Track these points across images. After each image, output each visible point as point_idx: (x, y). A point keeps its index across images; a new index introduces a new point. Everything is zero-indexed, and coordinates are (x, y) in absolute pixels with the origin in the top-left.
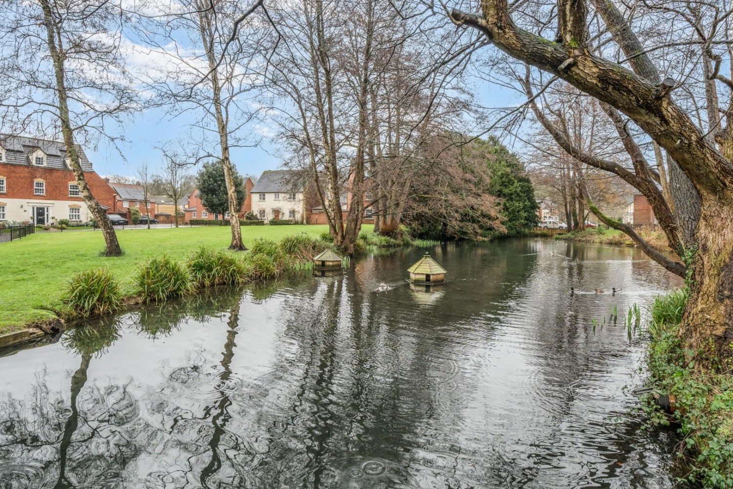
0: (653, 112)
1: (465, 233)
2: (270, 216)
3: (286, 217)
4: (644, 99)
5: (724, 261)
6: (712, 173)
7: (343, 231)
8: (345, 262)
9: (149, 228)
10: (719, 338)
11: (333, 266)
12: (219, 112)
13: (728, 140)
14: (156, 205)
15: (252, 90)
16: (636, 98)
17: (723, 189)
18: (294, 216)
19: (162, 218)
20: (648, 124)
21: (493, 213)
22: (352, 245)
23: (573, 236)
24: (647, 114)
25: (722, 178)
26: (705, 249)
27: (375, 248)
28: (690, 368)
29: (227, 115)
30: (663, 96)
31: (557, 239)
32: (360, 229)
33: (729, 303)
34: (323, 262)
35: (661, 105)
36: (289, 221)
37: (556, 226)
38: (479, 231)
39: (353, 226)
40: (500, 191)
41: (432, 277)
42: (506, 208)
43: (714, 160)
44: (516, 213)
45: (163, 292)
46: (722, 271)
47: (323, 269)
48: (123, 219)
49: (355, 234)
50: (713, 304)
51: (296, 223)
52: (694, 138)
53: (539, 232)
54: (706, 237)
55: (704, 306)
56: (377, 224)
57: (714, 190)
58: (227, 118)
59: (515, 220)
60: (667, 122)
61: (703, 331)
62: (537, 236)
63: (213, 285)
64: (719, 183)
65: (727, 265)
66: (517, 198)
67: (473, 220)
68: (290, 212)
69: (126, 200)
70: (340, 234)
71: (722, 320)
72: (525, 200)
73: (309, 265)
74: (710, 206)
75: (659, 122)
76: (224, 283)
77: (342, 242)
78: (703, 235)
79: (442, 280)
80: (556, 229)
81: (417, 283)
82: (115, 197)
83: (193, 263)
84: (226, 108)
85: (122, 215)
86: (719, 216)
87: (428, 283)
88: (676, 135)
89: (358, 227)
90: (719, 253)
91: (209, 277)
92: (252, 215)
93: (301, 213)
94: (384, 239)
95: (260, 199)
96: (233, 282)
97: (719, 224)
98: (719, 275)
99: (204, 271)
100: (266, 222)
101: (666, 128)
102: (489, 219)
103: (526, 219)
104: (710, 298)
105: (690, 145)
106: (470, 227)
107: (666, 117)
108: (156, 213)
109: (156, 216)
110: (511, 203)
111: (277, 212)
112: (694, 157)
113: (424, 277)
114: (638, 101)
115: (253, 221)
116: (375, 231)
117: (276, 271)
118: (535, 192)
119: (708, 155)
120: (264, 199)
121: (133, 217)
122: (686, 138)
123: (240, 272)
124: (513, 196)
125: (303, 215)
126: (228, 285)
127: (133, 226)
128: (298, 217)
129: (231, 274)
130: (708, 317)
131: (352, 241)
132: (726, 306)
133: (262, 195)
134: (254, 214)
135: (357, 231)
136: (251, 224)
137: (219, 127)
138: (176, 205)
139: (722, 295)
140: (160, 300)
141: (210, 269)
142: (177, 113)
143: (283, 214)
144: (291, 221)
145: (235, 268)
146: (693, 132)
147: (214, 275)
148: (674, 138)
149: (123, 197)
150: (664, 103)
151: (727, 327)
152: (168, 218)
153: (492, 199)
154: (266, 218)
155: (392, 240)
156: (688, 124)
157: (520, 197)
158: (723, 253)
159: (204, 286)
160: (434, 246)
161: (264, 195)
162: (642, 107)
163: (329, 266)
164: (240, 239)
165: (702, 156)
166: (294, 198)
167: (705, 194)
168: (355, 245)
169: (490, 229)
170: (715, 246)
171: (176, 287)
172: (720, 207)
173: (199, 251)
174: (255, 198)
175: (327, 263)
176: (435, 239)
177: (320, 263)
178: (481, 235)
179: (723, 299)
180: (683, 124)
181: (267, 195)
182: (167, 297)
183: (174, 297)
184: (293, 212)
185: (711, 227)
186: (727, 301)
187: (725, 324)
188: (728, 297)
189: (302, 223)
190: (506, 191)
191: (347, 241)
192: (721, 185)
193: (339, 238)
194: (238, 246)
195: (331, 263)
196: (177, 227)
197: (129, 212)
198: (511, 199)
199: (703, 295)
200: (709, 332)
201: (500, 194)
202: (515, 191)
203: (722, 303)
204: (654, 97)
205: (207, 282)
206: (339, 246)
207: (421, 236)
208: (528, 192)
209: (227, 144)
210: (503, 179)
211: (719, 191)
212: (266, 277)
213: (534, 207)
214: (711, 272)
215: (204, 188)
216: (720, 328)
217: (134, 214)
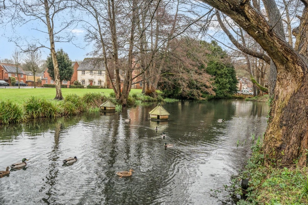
0: (240, 13)
1: (193, 95)
2: (87, 84)
3: (96, 84)
4: (233, 5)
5: (285, 105)
6: (280, 52)
7: (120, 92)
8: (118, 108)
9: (19, 88)
10: (278, 148)
11: (110, 110)
12: (48, 22)
13: (298, 34)
14: (27, 76)
15: (66, 9)
16: (229, 4)
17: (287, 62)
18: (101, 83)
19: (30, 83)
20: (239, 21)
21: (208, 84)
22: (125, 99)
23: (256, 99)
24: (237, 15)
25: (285, 55)
26: (277, 97)
27: (140, 102)
28: (258, 164)
29: (53, 23)
30: (245, 3)
31: (247, 100)
32: (130, 91)
33: (285, 129)
34: (105, 108)
35: (244, 9)
36: (97, 86)
37: (248, 93)
38: (201, 94)
39: (126, 89)
40: (216, 72)
41: (160, 117)
42: (217, 82)
43: (280, 43)
44: (224, 85)
45: (7, 119)
46: (283, 110)
47: (105, 111)
48: (7, 83)
49: (127, 93)
50: (277, 129)
51: (102, 88)
52: (266, 30)
53: (238, 96)
54: (278, 91)
55: (272, 130)
56: (144, 89)
57: (282, 63)
58: (53, 25)
59: (223, 89)
60: (249, 20)
61: (270, 144)
62: (236, 98)
63: (38, 117)
64: (284, 58)
65: (286, 107)
66: (226, 77)
67: (198, 88)
68: (99, 81)
69: (9, 72)
70: (119, 93)
71: (281, 138)
72: (230, 78)
73: (97, 109)
74: (281, 72)
75: (244, 20)
76: (45, 117)
77: (120, 98)
78: (277, 90)
79: (167, 119)
80: (248, 95)
81: (153, 120)
82: (3, 70)
83: (26, 105)
84: (52, 20)
85: (6, 80)
86: (285, 78)
87: (158, 120)
88: (255, 28)
89: (129, 89)
90: (284, 100)
91: (36, 113)
92: (78, 83)
93: (104, 82)
94: (146, 97)
95: (82, 74)
96: (51, 116)
97: (285, 83)
98: (281, 112)
99: (33, 110)
100: (85, 87)
101: (249, 23)
102: (206, 87)
103: (230, 88)
104: (275, 125)
105: (264, 34)
106: (195, 92)
107: (248, 16)
108: (27, 80)
109: (27, 82)
110: (222, 79)
111: (91, 81)
112: (268, 42)
113: (156, 116)
114: (230, 6)
115: (78, 86)
116: (142, 93)
117: (77, 111)
118: (237, 74)
119: (275, 41)
120: (84, 74)
121: (12, 82)
122: (261, 30)
123: (55, 111)
124: (223, 75)
125: (105, 83)
126: (48, 117)
127: (12, 87)
128: (103, 84)
129: (49, 112)
130: (273, 136)
131: (126, 97)
132: (283, 130)
133: (84, 71)
134: (79, 82)
135: (128, 91)
136: (77, 87)
137: (49, 30)
138: (34, 76)
139: (281, 124)
140: (5, 124)
141: (36, 108)
142: (25, 22)
143: (95, 82)
144: (99, 86)
145: (51, 109)
146: (266, 26)
147: (39, 112)
148: (255, 30)
149: (8, 71)
150: (246, 7)
151: (282, 142)
152: (33, 83)
153: (208, 76)
154: (85, 84)
155: (151, 98)
156: (262, 21)
157: (227, 76)
158: (285, 100)
159: (33, 118)
160: (178, 102)
161: (84, 72)
162: (233, 10)
163: (108, 110)
164: (61, 94)
165: (272, 41)
166: (101, 74)
167: (278, 65)
168: (127, 99)
169: (207, 93)
170: (282, 96)
171: (15, 117)
172: (286, 73)
173: (31, 98)
174: (79, 73)
175: (107, 108)
176: (177, 98)
177: (103, 108)
178: (202, 96)
179: (282, 126)
180: (259, 21)
181: (86, 72)
182: (9, 122)
183: (14, 122)
184: (100, 82)
185: (281, 84)
186: (284, 128)
187: (282, 140)
188: (285, 125)
189: (105, 88)
190: (219, 72)
191: (122, 97)
192: (286, 59)
193: (118, 95)
194: (59, 97)
195: (109, 108)
196: (35, 88)
197: (10, 79)
198: (222, 77)
199: (272, 124)
200: (273, 145)
201: (215, 74)
202: (224, 73)
203: (281, 128)
204: (239, 4)
205: (35, 116)
206: (118, 100)
207: (169, 97)
208: (232, 73)
209: (53, 40)
210: (218, 66)
211: (285, 63)
212: (70, 115)
213: (235, 82)
214: (278, 111)
215: (50, 67)
216: (279, 142)
217: (12, 80)
